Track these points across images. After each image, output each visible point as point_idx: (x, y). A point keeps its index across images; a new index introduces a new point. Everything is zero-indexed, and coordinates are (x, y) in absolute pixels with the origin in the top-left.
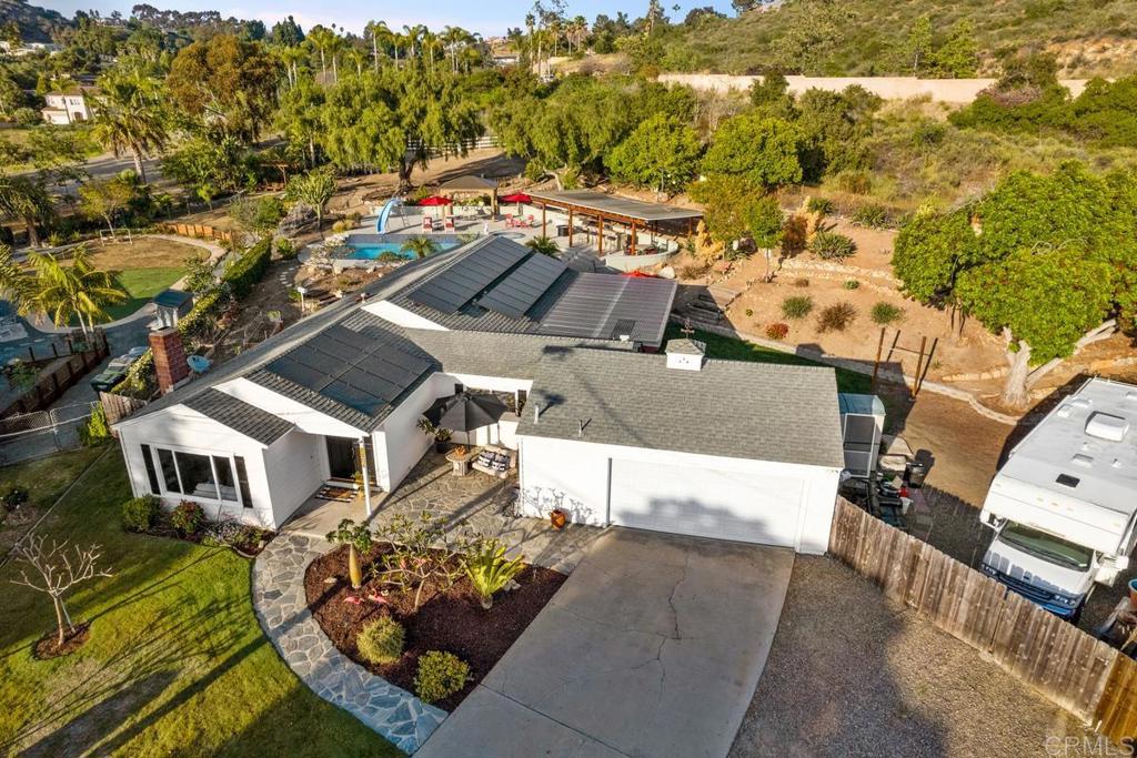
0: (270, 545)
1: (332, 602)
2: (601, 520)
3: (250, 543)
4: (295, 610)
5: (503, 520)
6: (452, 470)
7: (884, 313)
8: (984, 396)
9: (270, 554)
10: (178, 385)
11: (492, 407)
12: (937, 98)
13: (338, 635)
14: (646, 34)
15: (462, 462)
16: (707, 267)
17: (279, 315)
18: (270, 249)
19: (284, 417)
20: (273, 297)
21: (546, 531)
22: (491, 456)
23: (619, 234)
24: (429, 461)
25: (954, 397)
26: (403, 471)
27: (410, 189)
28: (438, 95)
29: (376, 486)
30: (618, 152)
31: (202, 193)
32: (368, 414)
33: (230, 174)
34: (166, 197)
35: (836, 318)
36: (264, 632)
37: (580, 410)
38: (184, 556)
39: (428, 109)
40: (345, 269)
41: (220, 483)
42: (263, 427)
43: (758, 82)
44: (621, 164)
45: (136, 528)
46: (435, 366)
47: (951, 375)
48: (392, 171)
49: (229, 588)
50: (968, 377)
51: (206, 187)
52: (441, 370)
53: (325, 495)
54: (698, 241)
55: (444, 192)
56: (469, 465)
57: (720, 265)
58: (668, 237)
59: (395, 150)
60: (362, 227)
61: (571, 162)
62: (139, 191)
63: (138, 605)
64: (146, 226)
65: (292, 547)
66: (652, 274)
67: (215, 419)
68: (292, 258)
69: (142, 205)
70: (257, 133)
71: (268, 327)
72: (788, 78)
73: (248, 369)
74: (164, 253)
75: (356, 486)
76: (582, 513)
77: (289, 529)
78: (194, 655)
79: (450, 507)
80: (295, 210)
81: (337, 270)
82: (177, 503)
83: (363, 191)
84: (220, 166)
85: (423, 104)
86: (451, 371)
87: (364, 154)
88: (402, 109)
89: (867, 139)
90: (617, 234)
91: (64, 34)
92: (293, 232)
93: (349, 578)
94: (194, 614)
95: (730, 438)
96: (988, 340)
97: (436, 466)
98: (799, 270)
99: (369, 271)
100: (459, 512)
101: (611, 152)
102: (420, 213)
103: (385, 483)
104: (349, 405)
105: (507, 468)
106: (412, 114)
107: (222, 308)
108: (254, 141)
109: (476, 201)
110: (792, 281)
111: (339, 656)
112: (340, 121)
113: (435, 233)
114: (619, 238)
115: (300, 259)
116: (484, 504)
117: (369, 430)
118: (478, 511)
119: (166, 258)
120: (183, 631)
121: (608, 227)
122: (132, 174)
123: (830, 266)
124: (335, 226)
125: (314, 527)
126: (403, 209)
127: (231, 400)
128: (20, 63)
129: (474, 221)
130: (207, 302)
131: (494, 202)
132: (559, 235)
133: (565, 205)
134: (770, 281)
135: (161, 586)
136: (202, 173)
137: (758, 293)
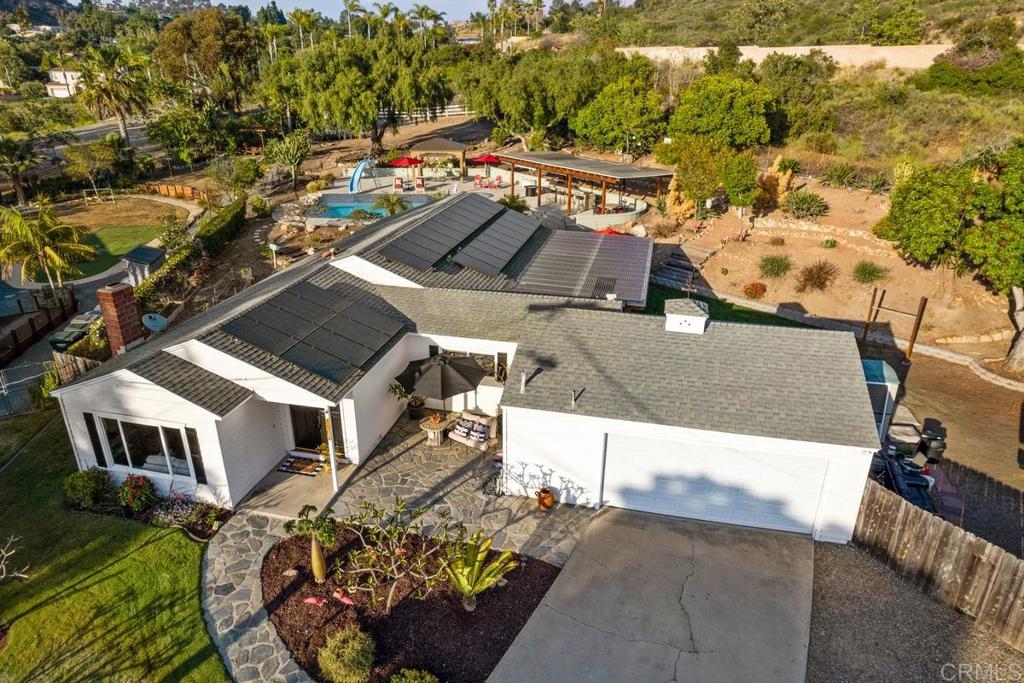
0: (225, 526)
1: (292, 600)
2: (594, 501)
3: (203, 525)
4: (249, 609)
5: (484, 498)
6: (426, 439)
7: (867, 273)
8: (987, 361)
9: (224, 538)
10: (130, 346)
11: (471, 371)
12: (890, 65)
13: (297, 643)
14: (599, 16)
15: (437, 431)
16: (678, 225)
17: (250, 271)
18: (244, 208)
19: (241, 384)
20: (245, 254)
21: (534, 512)
22: (469, 425)
23: (587, 194)
24: (401, 428)
25: (951, 360)
26: (373, 441)
27: (382, 152)
28: (409, 61)
29: (344, 457)
30: (584, 114)
31: (184, 156)
32: (334, 381)
33: (211, 138)
34: (149, 159)
35: (817, 277)
36: (211, 639)
37: (572, 378)
38: (129, 539)
39: (399, 73)
40: (317, 227)
41: (171, 455)
42: (217, 395)
43: (713, 52)
44: (586, 126)
45: (79, 504)
46: (409, 327)
47: (945, 337)
48: (365, 137)
49: (175, 581)
50: (965, 340)
51: (187, 151)
52: (415, 330)
53: (289, 467)
54: (669, 199)
55: (414, 154)
56: (445, 434)
57: (690, 224)
58: (637, 197)
59: (367, 113)
60: (334, 188)
61: (536, 125)
62: (124, 154)
63: (68, 602)
64: (130, 187)
65: (250, 529)
66: (623, 232)
67: (163, 386)
68: (266, 216)
69: (127, 167)
70: (239, 102)
71: (239, 284)
72: (742, 49)
73: (204, 330)
74: (146, 212)
75: (322, 458)
76: (572, 492)
77: (248, 507)
78: (127, 668)
79: (424, 484)
80: (271, 172)
81: (309, 228)
82: (123, 478)
83: (337, 155)
84: (202, 130)
85: (394, 70)
86: (425, 331)
87: (338, 118)
88: (374, 74)
89: (828, 103)
90: (585, 193)
91: (68, 18)
92: (269, 192)
93: (311, 571)
94: (131, 614)
95: (745, 412)
96: (984, 300)
97: (409, 434)
98: (773, 229)
99: (341, 229)
100: (435, 489)
101: (576, 115)
102: (391, 174)
103: (353, 454)
104: (313, 371)
105: (487, 439)
106: (383, 78)
107: (194, 265)
108: (236, 110)
109: (445, 163)
110: (768, 240)
111: (297, 671)
112: (314, 87)
113: (407, 193)
114: (588, 198)
115: (274, 218)
116: (462, 479)
117: (336, 399)
118: (456, 487)
119: (146, 216)
120: (117, 637)
121: (576, 188)
122: (116, 137)
123: (804, 225)
124: (309, 186)
125: (276, 505)
126: (375, 172)
127: (185, 365)
128: (28, 43)
129: (443, 182)
130: (178, 258)
131: (463, 164)
132: (527, 195)
133: (533, 165)
134: (744, 240)
135: (98, 578)
136: (184, 136)
137: (733, 252)
